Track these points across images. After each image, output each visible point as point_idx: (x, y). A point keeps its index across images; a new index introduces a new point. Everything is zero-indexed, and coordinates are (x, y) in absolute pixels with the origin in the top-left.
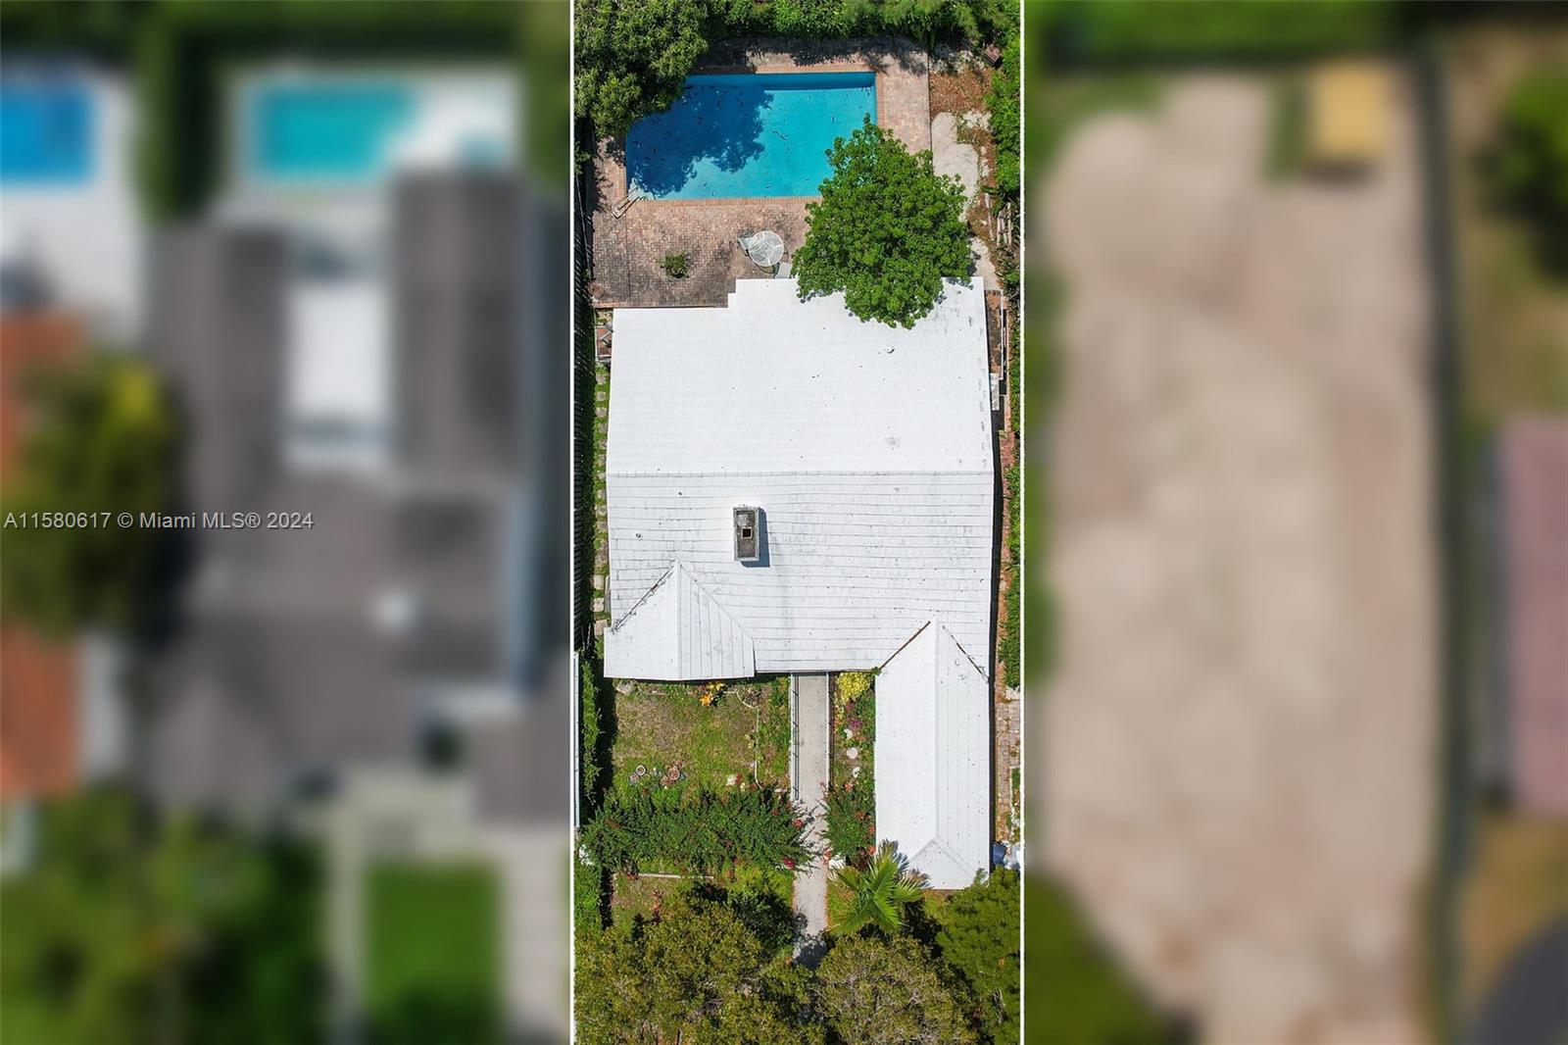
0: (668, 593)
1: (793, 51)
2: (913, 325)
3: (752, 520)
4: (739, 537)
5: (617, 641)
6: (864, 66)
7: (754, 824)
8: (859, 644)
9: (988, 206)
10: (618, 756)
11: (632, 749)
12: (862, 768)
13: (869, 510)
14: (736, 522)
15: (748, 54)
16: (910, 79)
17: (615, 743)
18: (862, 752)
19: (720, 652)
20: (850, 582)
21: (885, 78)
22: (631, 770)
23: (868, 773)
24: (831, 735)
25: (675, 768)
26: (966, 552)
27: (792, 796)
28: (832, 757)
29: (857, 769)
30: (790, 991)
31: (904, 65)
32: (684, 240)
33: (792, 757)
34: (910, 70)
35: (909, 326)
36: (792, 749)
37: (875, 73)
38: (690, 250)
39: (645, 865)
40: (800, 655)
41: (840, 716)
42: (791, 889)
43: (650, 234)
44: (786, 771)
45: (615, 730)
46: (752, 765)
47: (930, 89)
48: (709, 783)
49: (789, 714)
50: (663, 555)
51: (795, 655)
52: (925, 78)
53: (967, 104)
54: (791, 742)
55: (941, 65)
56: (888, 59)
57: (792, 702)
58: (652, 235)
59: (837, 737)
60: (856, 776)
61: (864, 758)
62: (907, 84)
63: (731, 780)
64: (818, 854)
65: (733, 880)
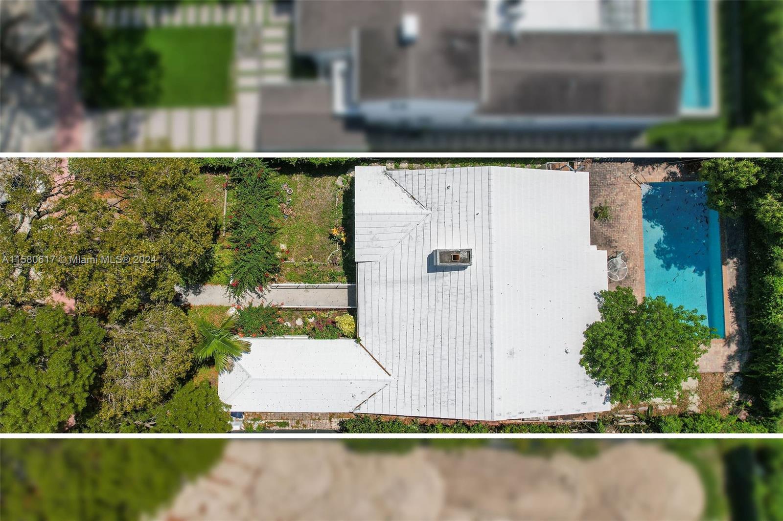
0: (410, 206)
1: (738, 286)
2: (582, 366)
3: (464, 261)
4: (453, 252)
5: (378, 174)
6: (729, 331)
7: (259, 261)
8: (375, 330)
9: (640, 408)
10: (298, 178)
11: (302, 186)
12: (290, 328)
13: (467, 337)
14: (462, 250)
15: (735, 260)
16: (721, 361)
17: (307, 176)
18: (299, 328)
19: (372, 240)
20: (417, 324)
21: (722, 345)
22: (289, 185)
23: (287, 332)
24: (311, 309)
25: (291, 212)
26: (437, 400)
27: (274, 285)
28: (297, 309)
29: (289, 325)
30: (160, 286)
31: (730, 358)
32: (617, 218)
33: (297, 285)
34: (727, 362)
35: (582, 363)
36: (302, 285)
37: (724, 338)
38: (611, 222)
39: (232, 194)
40: (368, 291)
41: (323, 315)
42: (216, 284)
43: (621, 197)
44: (289, 281)
45: (314, 176)
46: (292, 259)
47: (714, 373)
48: (282, 234)
49: (324, 282)
50: (435, 203)
51: (368, 288)
52: (722, 370)
53: (704, 396)
54: (307, 285)
55: (729, 381)
56: (734, 347)
57: (331, 285)
58: (620, 198)
59: (309, 313)
60: (285, 324)
61: (296, 329)
62: (718, 359)
63: (283, 247)
64: (238, 301)
65: (223, 248)
